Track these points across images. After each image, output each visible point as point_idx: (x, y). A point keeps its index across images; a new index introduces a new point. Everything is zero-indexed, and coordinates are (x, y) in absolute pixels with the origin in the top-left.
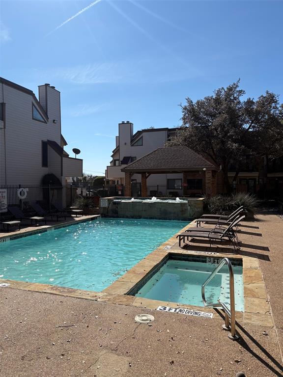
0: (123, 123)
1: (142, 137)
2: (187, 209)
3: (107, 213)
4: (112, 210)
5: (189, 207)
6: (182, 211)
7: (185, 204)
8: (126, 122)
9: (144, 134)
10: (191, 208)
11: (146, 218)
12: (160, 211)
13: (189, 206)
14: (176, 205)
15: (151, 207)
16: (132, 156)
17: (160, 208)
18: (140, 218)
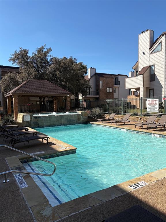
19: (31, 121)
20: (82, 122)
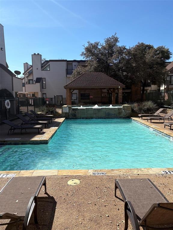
0: (35, 54)
1: (49, 65)
2: (122, 112)
3: (68, 116)
4: (72, 114)
5: (123, 111)
6: (119, 113)
7: (121, 108)
8: (37, 54)
9: (50, 63)
10: (124, 111)
11: (96, 118)
12: (105, 113)
13: (124, 109)
14: (115, 110)
15: (99, 111)
16: (42, 77)
17: (105, 112)
18: (92, 118)
19: (69, 112)
20: (124, 117)
